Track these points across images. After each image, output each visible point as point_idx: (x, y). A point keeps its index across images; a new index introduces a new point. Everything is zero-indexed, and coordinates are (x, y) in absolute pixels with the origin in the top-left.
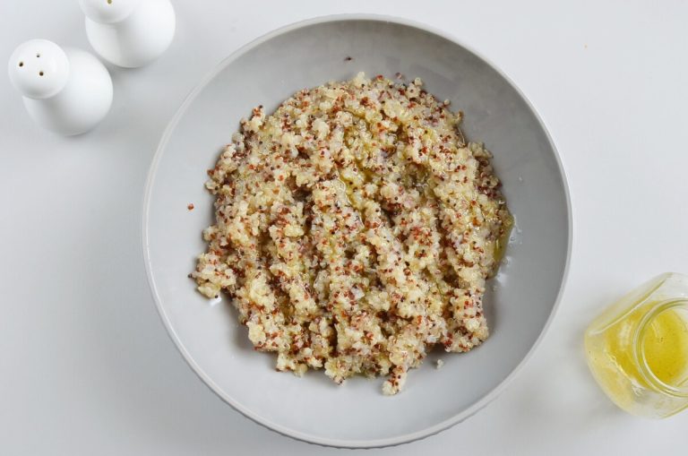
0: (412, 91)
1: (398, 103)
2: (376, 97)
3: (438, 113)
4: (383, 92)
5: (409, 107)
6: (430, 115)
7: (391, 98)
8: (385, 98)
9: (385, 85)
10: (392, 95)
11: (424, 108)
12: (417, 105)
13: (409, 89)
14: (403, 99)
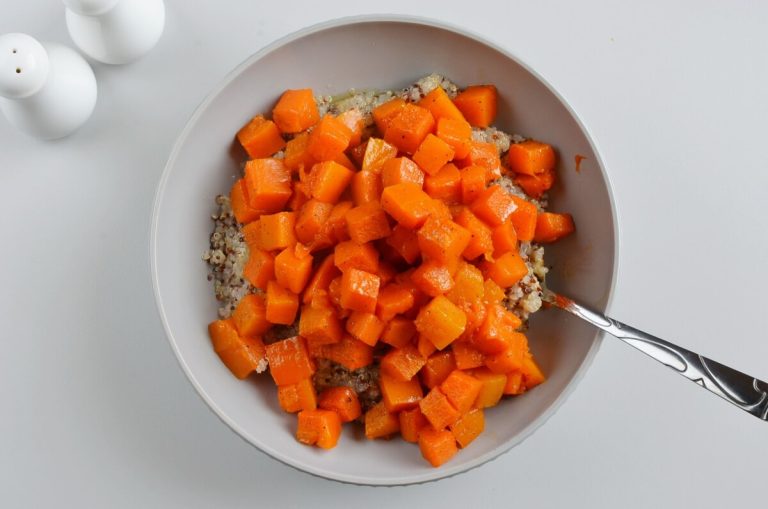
0: (218, 258)
1: (235, 265)
2: (240, 290)
3: (226, 221)
4: (232, 286)
5: (234, 253)
6: (232, 228)
7: (234, 276)
8: (237, 281)
9: (223, 288)
10: (229, 276)
11: (227, 238)
12: (228, 246)
13: (217, 261)
14: (228, 263)
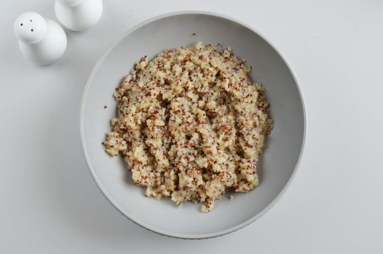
0: (226, 54)
1: (219, 59)
2: (207, 55)
3: (239, 66)
4: (211, 53)
5: (224, 62)
6: (235, 67)
8: (212, 56)
9: (212, 49)
10: (216, 55)
11: (232, 63)
12: (228, 61)
13: (225, 52)
14: (221, 57)
